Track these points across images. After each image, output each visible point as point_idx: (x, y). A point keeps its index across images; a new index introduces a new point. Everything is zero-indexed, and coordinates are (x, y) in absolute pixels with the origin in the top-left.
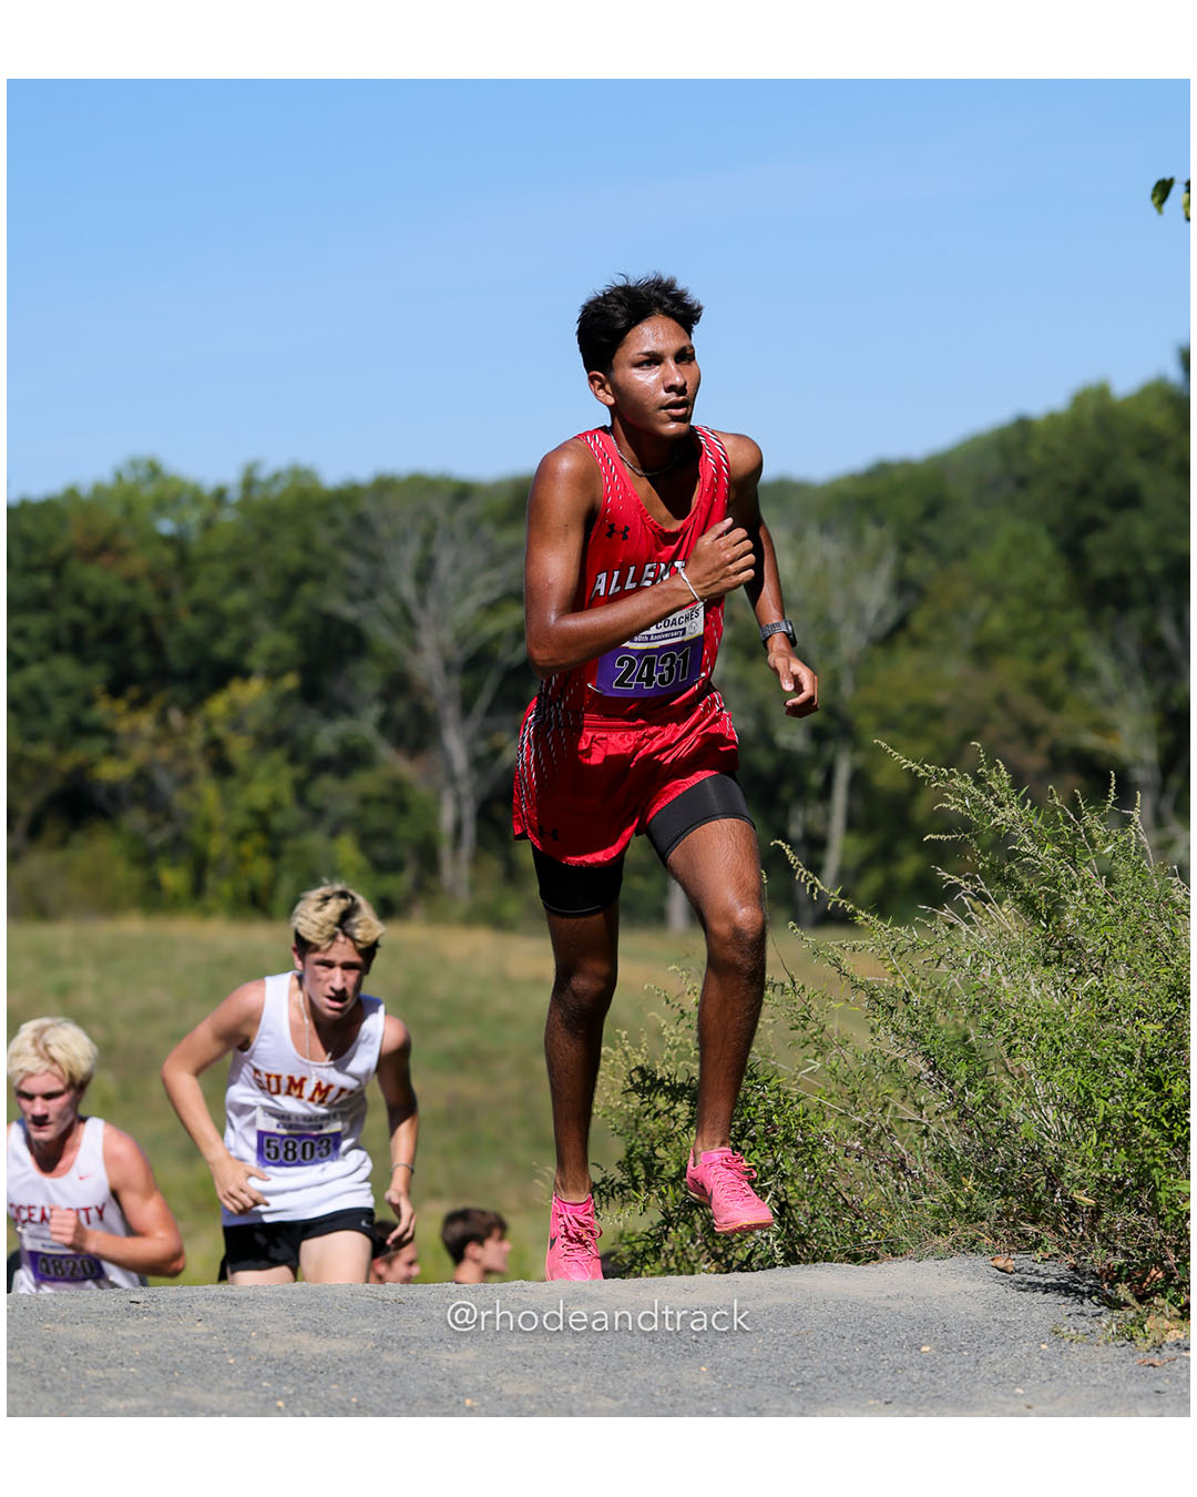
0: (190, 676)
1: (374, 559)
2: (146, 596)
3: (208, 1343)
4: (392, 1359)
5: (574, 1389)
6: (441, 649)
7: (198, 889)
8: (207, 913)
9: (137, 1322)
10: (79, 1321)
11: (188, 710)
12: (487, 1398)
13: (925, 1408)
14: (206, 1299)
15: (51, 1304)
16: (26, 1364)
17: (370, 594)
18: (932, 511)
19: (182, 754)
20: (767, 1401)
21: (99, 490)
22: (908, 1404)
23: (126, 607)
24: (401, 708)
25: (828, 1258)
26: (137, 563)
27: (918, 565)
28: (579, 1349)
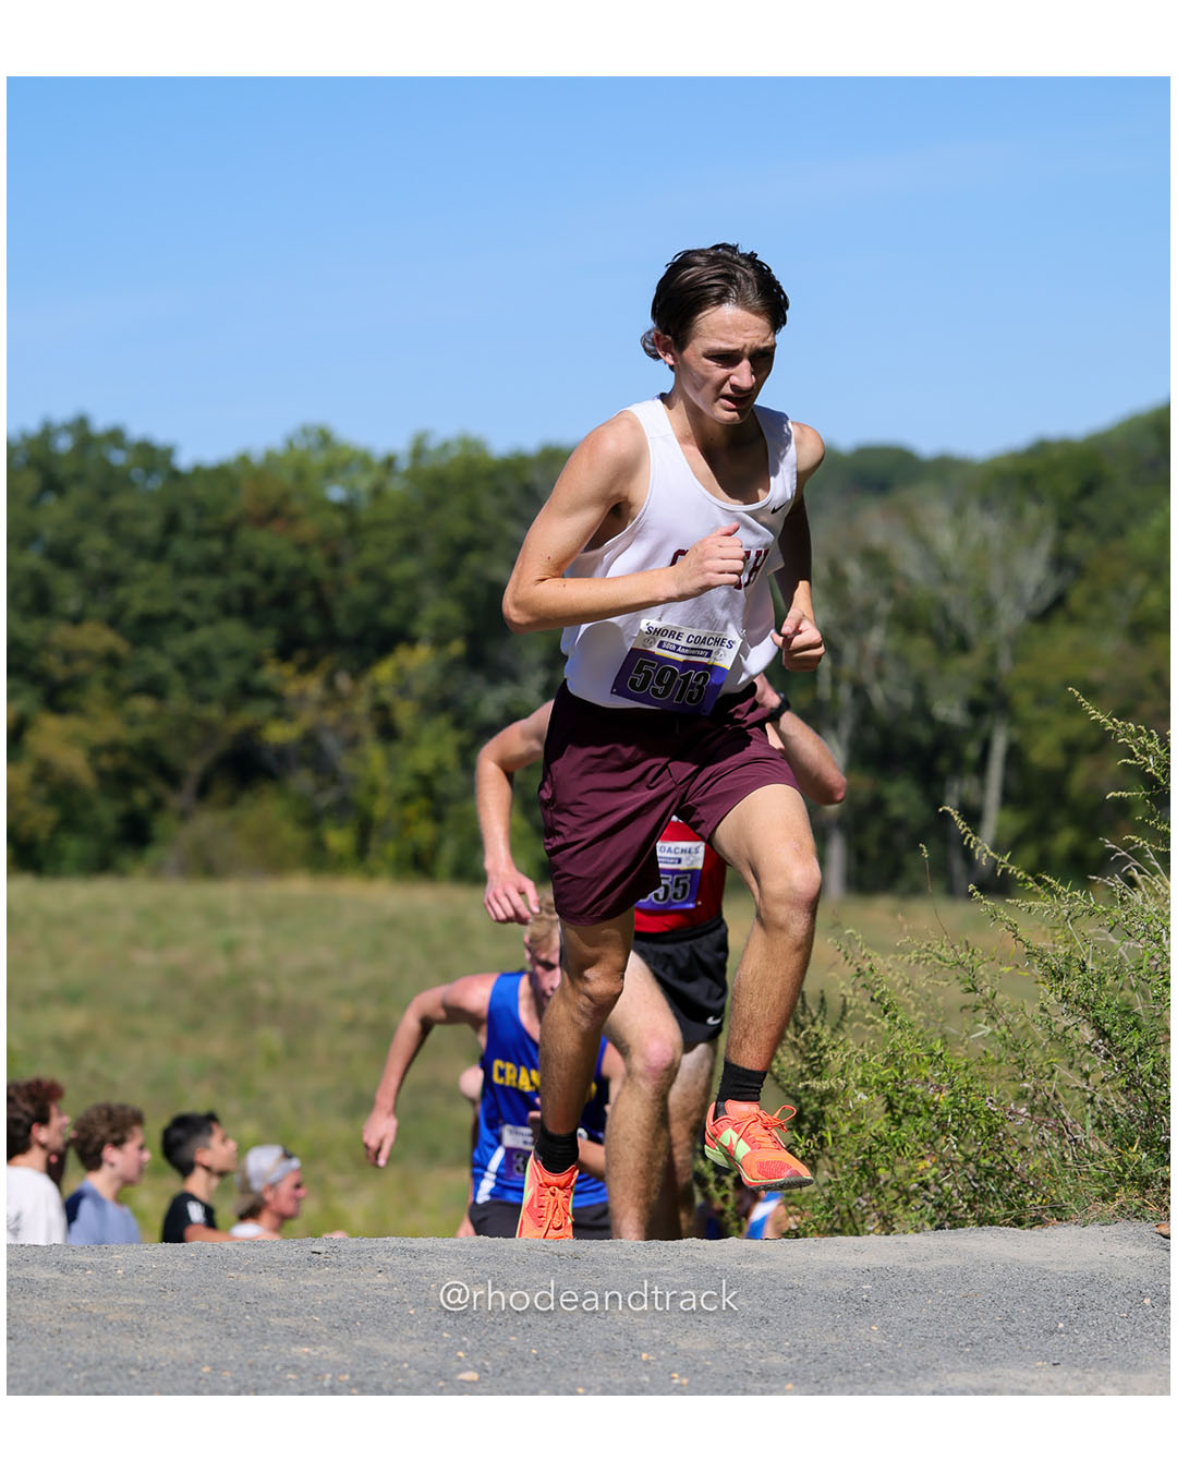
0: (358, 642)
2: (317, 561)
3: (388, 1294)
7: (362, 850)
8: (371, 874)
9: (319, 1272)
10: (262, 1270)
11: (356, 675)
12: (663, 1353)
13: (1092, 1370)
14: (386, 1251)
15: (234, 1254)
16: (212, 1311)
18: (1089, 488)
19: (347, 718)
20: (937, 1360)
21: (271, 457)
22: (1076, 1366)
23: (296, 574)
25: (992, 1222)
26: (308, 528)
27: (1076, 543)
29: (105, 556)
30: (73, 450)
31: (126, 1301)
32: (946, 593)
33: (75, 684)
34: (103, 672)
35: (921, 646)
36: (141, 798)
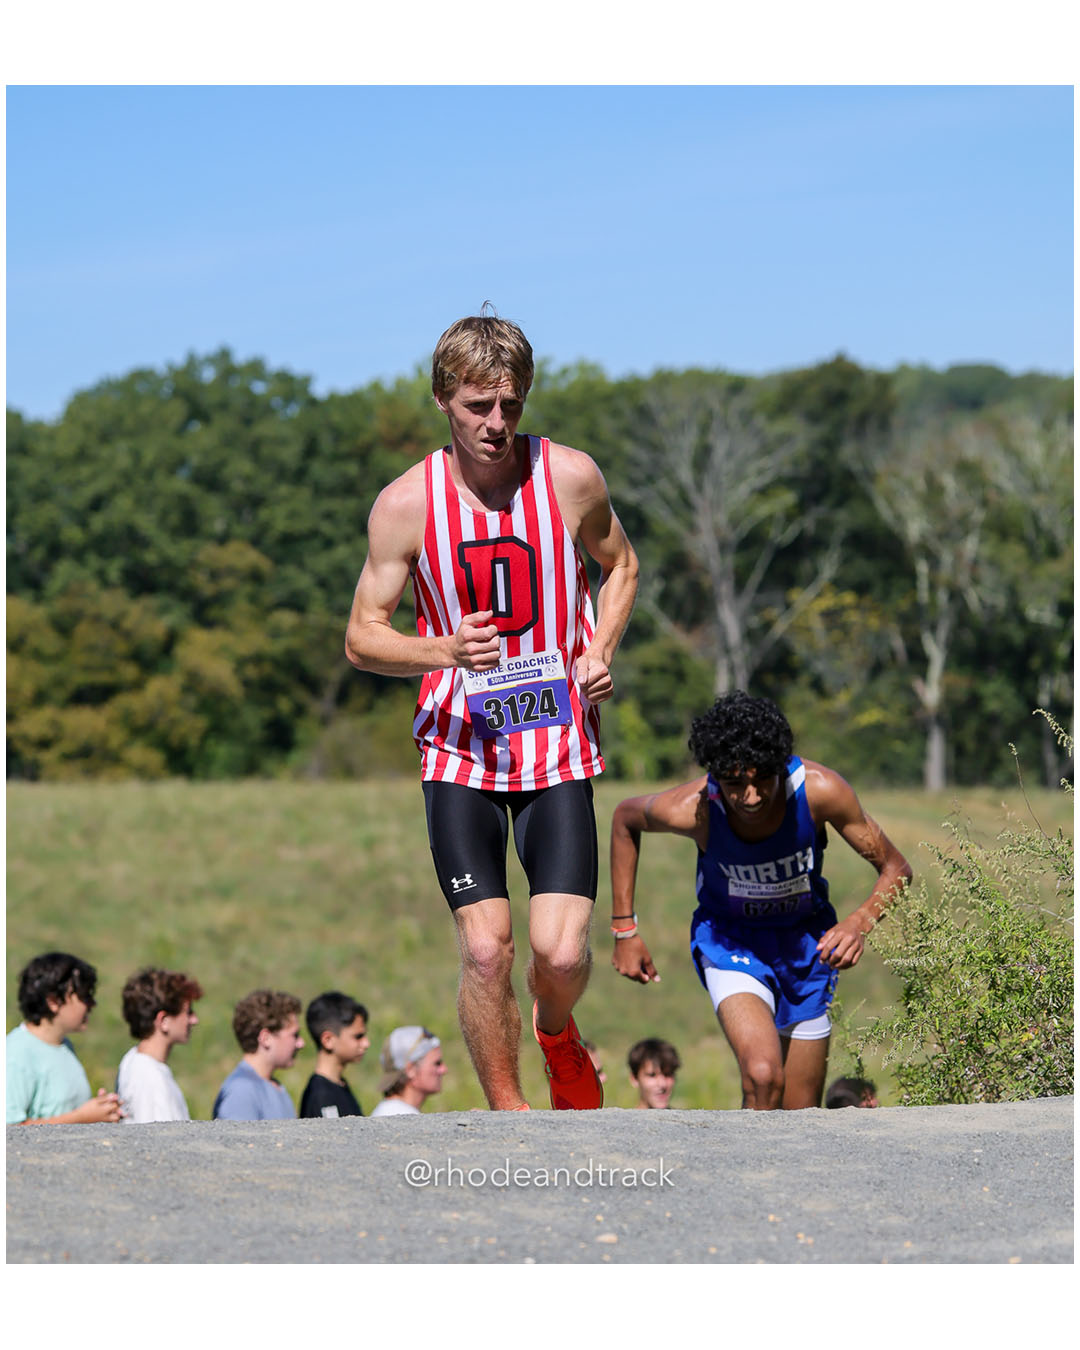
1: (655, 448)
3: (530, 1163)
4: (699, 1178)
5: (868, 1206)
6: (716, 530)
9: (465, 1143)
10: (412, 1141)
12: (788, 1214)
14: (527, 1123)
15: (385, 1127)
16: (366, 1180)
17: (651, 479)
21: (401, 384)
24: (679, 585)
28: (871, 1170)
29: (248, 479)
30: (216, 381)
31: (286, 1172)
32: (1036, 502)
33: (222, 599)
34: (247, 588)
35: (1014, 551)
36: (284, 705)
